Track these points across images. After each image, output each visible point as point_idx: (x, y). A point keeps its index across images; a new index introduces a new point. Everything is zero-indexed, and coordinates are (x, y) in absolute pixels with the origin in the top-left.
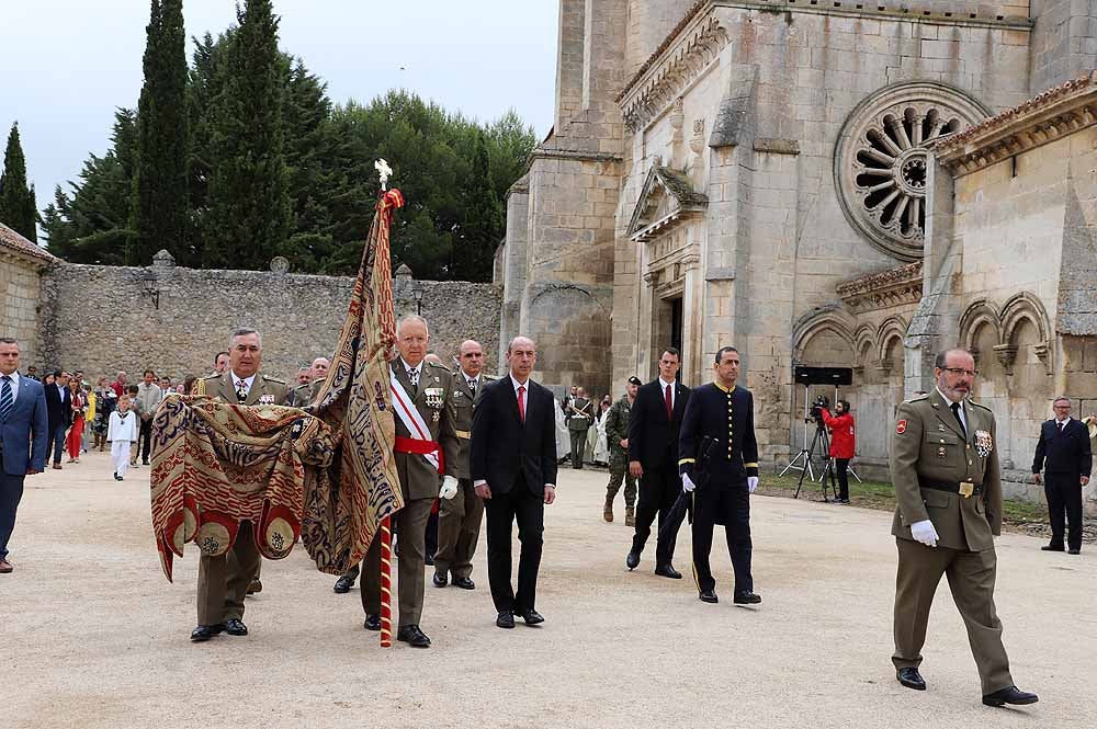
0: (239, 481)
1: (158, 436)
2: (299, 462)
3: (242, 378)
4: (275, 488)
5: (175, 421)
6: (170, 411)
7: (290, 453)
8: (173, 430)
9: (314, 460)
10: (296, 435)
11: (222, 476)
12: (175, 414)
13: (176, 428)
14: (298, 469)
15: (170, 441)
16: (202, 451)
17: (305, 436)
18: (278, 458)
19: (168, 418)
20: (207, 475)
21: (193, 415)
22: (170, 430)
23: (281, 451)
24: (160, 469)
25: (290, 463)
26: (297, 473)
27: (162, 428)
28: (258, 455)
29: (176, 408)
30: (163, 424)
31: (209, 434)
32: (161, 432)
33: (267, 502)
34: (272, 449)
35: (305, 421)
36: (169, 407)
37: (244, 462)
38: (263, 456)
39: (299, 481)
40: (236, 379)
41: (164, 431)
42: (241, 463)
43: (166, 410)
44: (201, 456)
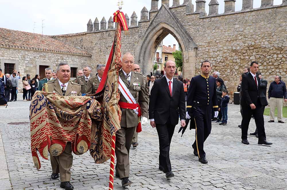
0: (65, 126)
1: (33, 109)
2: (90, 118)
3: (64, 83)
4: (81, 129)
5: (40, 103)
6: (38, 98)
7: (86, 115)
8: (39, 107)
9: (96, 117)
10: (88, 107)
11: (60, 125)
12: (40, 100)
13: (41, 106)
14: (89, 121)
15: (38, 111)
16: (52, 116)
17: (92, 107)
18: (81, 117)
19: (37, 102)
20: (53, 125)
21: (48, 101)
22: (38, 107)
23: (82, 114)
24: (34, 123)
25: (86, 119)
26: (89, 123)
27: (35, 106)
28: (73, 116)
29: (41, 97)
30: (35, 104)
31: (54, 108)
32: (34, 107)
33: (78, 135)
34: (79, 113)
35: (91, 101)
36: (38, 97)
37: (68, 119)
38: (76, 116)
39: (90, 126)
40: (61, 84)
41: (36, 107)
42: (67, 119)
43: (36, 98)
44: (51, 118)
